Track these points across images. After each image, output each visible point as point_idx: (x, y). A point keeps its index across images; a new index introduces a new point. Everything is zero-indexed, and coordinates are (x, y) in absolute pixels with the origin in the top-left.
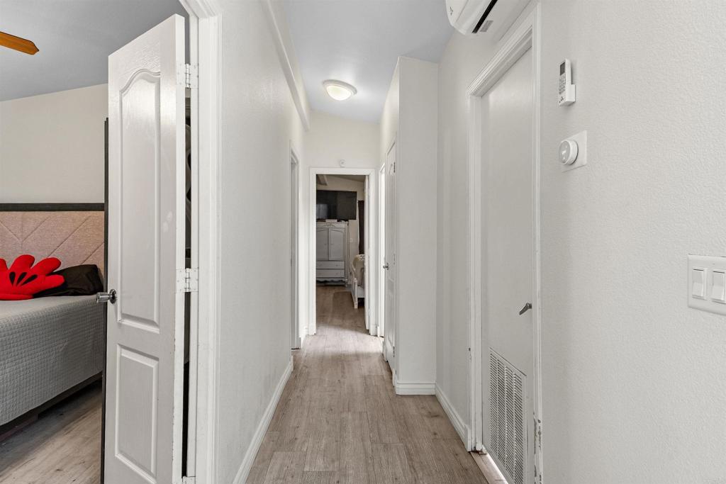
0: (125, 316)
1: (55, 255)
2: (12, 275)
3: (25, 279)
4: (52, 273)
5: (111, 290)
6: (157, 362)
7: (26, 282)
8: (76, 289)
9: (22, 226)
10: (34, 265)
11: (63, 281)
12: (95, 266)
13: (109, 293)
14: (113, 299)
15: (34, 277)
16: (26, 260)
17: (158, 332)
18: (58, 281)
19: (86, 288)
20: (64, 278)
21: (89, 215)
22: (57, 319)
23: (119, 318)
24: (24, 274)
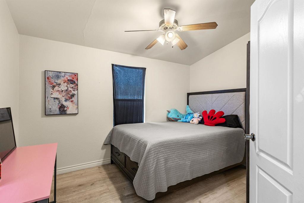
0: (261, 151)
1: (222, 110)
2: (209, 117)
3: (213, 118)
4: (221, 117)
5: (252, 134)
6: (291, 194)
7: (213, 120)
8: (230, 124)
9: (212, 99)
10: (216, 113)
11: (225, 121)
12: (237, 115)
13: (250, 134)
14: (253, 139)
15: (215, 118)
16: (213, 111)
17: (292, 174)
18: (223, 120)
19: (233, 124)
20: (226, 120)
21: (234, 94)
22: (224, 137)
23: (257, 150)
24: (212, 117)
